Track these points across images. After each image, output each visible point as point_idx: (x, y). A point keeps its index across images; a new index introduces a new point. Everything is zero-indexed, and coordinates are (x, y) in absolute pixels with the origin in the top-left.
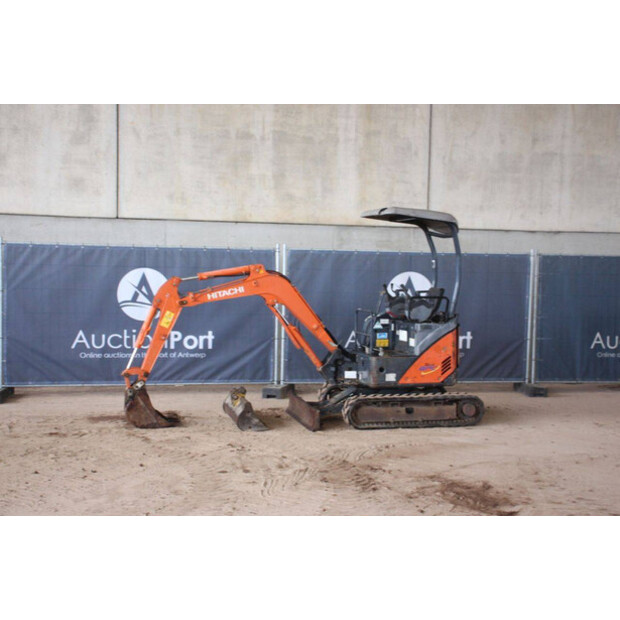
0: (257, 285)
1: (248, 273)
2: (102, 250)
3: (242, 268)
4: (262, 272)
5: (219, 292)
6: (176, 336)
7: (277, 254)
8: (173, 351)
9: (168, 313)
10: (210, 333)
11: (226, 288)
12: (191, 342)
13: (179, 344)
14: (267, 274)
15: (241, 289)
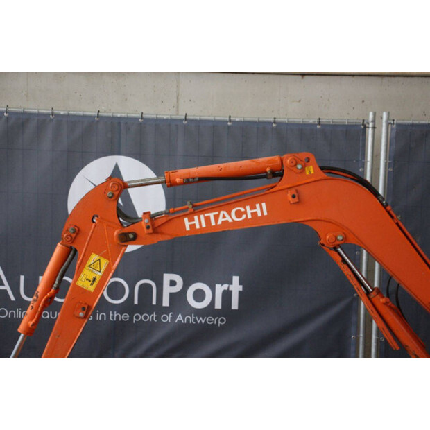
0: (299, 200)
1: (277, 173)
2: (42, 120)
3: (265, 161)
4: (311, 170)
5: (211, 215)
6: (173, 283)
7: (370, 131)
8: (167, 310)
9: (94, 257)
10: (236, 279)
11: (227, 205)
12: (199, 295)
13: (178, 298)
14: (322, 175)
15: (261, 209)
